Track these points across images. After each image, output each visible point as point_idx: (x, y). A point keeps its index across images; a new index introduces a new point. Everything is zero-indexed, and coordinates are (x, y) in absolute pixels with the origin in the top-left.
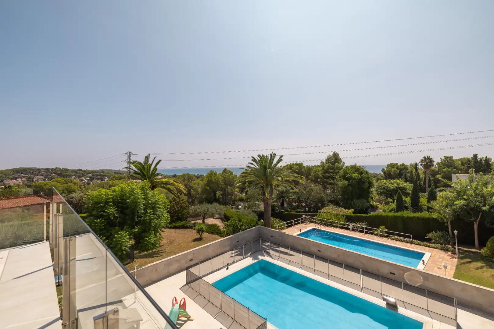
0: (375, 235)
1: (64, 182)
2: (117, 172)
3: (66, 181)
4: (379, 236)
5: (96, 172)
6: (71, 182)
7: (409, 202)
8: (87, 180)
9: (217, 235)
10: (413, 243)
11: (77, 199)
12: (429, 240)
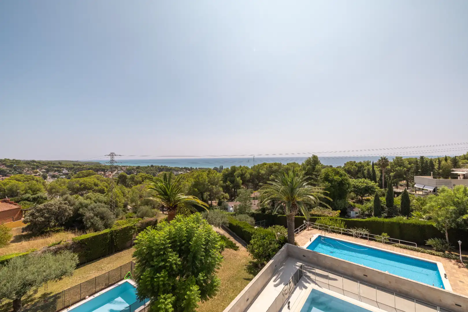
0: (379, 241)
1: (25, 179)
2: (75, 163)
3: (27, 179)
4: (383, 243)
5: (53, 163)
6: (33, 179)
7: (384, 202)
8: (42, 172)
9: (231, 248)
10: (418, 251)
11: (57, 206)
12: (430, 247)
